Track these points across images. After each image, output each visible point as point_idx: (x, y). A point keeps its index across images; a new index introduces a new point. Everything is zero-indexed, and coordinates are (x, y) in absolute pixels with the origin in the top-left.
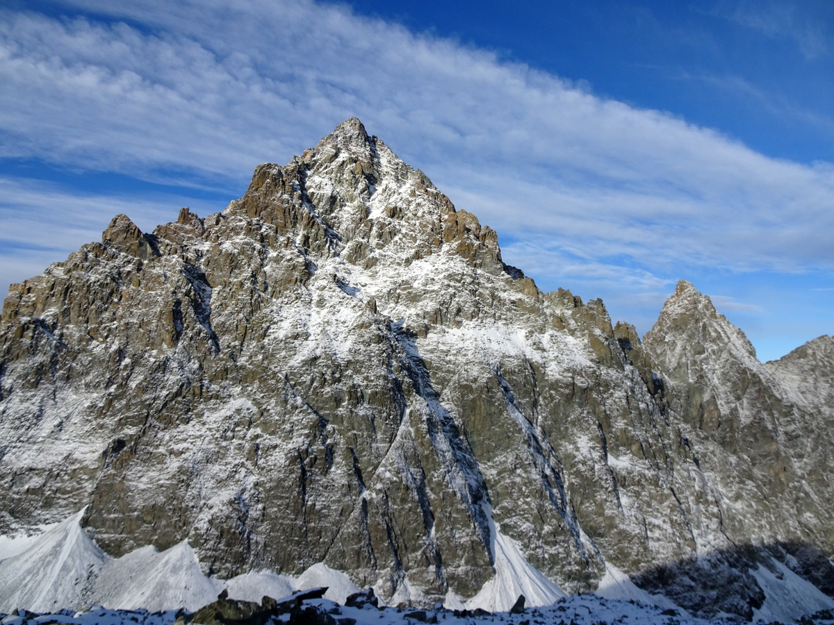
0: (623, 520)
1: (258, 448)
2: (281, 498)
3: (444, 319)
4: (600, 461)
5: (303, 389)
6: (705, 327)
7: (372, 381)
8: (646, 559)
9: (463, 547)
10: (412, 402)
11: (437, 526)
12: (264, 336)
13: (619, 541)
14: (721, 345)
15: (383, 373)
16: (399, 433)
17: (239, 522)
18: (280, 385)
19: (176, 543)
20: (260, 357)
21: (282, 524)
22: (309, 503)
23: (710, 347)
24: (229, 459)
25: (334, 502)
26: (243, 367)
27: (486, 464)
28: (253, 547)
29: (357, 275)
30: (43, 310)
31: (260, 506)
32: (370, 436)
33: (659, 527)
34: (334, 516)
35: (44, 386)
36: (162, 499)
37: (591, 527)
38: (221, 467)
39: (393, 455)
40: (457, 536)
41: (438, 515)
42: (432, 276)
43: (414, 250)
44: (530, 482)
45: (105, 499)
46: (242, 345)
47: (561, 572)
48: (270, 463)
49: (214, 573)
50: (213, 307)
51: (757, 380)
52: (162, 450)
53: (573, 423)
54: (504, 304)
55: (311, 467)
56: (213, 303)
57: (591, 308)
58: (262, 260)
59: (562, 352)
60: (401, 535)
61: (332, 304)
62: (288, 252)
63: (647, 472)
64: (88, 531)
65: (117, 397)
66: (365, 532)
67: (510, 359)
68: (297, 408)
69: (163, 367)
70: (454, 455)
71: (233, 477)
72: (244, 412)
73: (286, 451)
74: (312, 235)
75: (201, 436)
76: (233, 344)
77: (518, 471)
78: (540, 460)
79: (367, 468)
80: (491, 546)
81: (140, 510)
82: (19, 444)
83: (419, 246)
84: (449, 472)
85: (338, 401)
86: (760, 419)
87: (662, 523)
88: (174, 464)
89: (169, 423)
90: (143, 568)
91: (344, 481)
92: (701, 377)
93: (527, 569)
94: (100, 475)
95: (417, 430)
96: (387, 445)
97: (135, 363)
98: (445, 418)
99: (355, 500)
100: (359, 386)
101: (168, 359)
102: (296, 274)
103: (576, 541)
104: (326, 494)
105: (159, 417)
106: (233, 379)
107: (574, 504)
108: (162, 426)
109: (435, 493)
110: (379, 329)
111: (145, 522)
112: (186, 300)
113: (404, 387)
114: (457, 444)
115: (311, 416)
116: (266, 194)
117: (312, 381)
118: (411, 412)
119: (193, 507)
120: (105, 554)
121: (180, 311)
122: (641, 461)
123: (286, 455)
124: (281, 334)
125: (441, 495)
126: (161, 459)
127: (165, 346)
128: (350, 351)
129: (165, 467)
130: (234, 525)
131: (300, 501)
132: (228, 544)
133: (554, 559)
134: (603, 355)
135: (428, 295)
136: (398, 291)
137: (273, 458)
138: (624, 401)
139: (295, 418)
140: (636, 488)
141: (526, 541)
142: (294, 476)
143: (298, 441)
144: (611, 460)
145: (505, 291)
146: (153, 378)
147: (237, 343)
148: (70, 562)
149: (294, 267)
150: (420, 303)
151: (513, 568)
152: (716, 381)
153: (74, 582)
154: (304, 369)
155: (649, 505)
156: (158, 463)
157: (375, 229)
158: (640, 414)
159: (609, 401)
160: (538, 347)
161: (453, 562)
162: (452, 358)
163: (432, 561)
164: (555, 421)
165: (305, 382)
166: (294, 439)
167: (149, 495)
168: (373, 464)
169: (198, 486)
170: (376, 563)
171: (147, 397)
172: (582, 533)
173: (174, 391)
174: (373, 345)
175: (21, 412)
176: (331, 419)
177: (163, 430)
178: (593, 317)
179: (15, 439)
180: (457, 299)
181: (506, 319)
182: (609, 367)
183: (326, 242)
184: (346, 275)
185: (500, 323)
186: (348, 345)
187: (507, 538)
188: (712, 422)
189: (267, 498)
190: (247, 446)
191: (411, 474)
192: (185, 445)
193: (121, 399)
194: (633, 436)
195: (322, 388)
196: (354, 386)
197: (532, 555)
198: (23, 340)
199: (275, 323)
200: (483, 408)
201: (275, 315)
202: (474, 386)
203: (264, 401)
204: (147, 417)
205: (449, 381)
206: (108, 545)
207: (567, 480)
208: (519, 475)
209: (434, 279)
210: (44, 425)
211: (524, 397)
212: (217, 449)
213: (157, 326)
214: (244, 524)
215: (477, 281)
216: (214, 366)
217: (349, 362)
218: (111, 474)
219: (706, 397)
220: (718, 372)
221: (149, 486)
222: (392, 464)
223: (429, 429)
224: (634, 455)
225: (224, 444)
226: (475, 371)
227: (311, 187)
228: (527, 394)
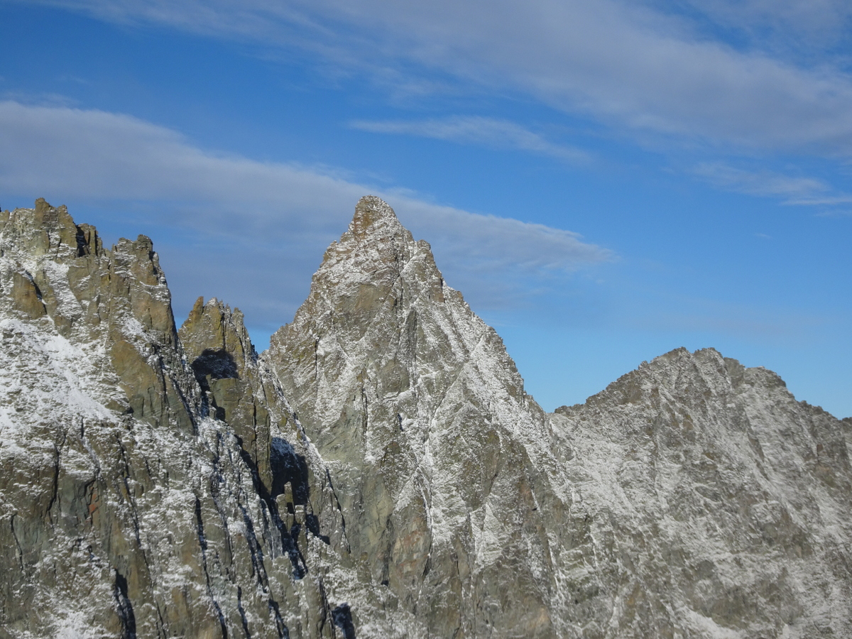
6: (413, 320)
14: (447, 368)
23: (423, 371)
51: (519, 456)
53: (49, 578)
57: (119, 262)
59: (31, 379)
86: (518, 553)
92: (394, 449)
134: (144, 392)
138: (188, 515)
152: (429, 460)
158: (228, 548)
159: (150, 516)
178: (123, 286)
182: (157, 425)
188: (411, 561)
194: (204, 608)
219: (403, 498)
220: (436, 437)
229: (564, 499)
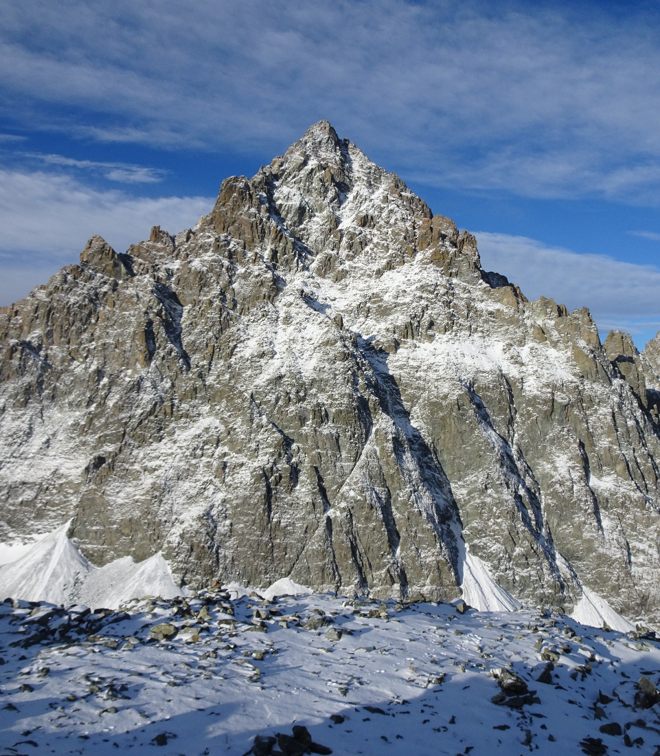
0: (603, 544)
1: (225, 466)
2: (247, 515)
3: (415, 333)
4: (579, 482)
5: (268, 408)
7: (336, 400)
8: (627, 585)
9: (428, 567)
10: (378, 420)
11: (403, 545)
12: (231, 354)
13: (598, 565)
15: (347, 391)
16: (364, 452)
17: (208, 537)
18: (246, 404)
19: (151, 555)
20: (227, 376)
21: (248, 540)
22: (275, 520)
24: (199, 477)
25: (298, 519)
26: (211, 387)
27: (456, 483)
28: (221, 561)
29: (326, 290)
30: (29, 332)
31: (228, 522)
32: (334, 455)
33: (643, 552)
34: (299, 533)
35: (32, 405)
36: (137, 513)
37: (568, 550)
38: (191, 484)
39: (357, 474)
40: (422, 556)
41: (402, 534)
42: (403, 287)
43: (385, 260)
44: (500, 503)
45: (87, 511)
46: (210, 364)
47: (533, 594)
48: (236, 481)
49: (186, 584)
50: (183, 326)
52: (137, 467)
53: (552, 441)
54: (482, 316)
55: (277, 485)
56: (184, 322)
57: (575, 318)
58: (230, 277)
59: (542, 366)
60: (365, 553)
61: (298, 321)
62: (256, 267)
63: (632, 493)
64: (74, 541)
65: (96, 416)
66: (330, 549)
67: (484, 374)
68: (262, 427)
69: (137, 386)
70: (422, 474)
71: (202, 493)
72: (212, 431)
73: (252, 470)
74: (279, 250)
75: (172, 454)
76: (201, 363)
77: (489, 491)
78: (513, 480)
79: (332, 486)
80: (458, 567)
81: (119, 524)
82: (12, 460)
83: (391, 256)
84: (415, 491)
85: (303, 420)
87: (647, 547)
88: (148, 481)
89: (143, 441)
90: (122, 577)
91: (309, 499)
93: (495, 590)
94: (83, 489)
95: (383, 449)
96: (352, 464)
97: (112, 383)
98: (414, 436)
99: (320, 518)
100: (324, 404)
101: (142, 379)
102: (264, 290)
103: (551, 564)
104: (291, 512)
105: (134, 435)
106: (201, 398)
107: (551, 526)
108: (136, 444)
109: (400, 513)
110: (345, 346)
111: (123, 534)
112: (157, 320)
113: (371, 405)
114: (426, 463)
115: (275, 435)
116: (233, 209)
117: (277, 400)
118: (377, 430)
119: (166, 521)
120: (89, 563)
121: (153, 332)
122: (626, 482)
123: (252, 473)
124: (247, 353)
125: (406, 514)
126: (136, 476)
127: (138, 366)
128: (315, 369)
129: (140, 483)
130: (203, 540)
131: (265, 518)
132: (199, 558)
133: (525, 583)
134: (587, 369)
135: (399, 309)
136: (368, 305)
137: (239, 476)
138: (609, 418)
139: (260, 437)
140: (620, 511)
141: (496, 562)
142: (259, 493)
143: (263, 460)
144: (594, 481)
145: (482, 301)
146: (129, 397)
147: (205, 362)
148: (59, 570)
149: (262, 283)
150: (391, 317)
151: (481, 589)
153: (63, 588)
154: (269, 387)
155: (634, 528)
156: (134, 480)
157: (345, 239)
158: (628, 432)
160: (516, 360)
161: (419, 581)
162: (422, 374)
163: (396, 579)
164: (533, 440)
165: (270, 401)
166: (260, 458)
167: (127, 509)
168: (338, 483)
169: (170, 502)
170: (340, 579)
171: (123, 415)
172: (558, 556)
173: (148, 409)
174: (338, 362)
175: (14, 430)
176: (295, 438)
177: (137, 448)
178: (578, 328)
179: (9, 455)
180: (429, 312)
181: (482, 332)
182: (594, 382)
183: (295, 255)
184: (315, 290)
185: (476, 336)
186: (313, 363)
187: (476, 559)
189: (234, 514)
190: (215, 464)
191: (376, 492)
192: (158, 462)
193: (101, 417)
194: (618, 456)
195: (286, 407)
196: (318, 405)
197: (501, 576)
198: (13, 361)
199: (241, 342)
200: (453, 425)
201: (242, 334)
202: (444, 403)
203: (231, 419)
204: (124, 435)
205: (419, 398)
206: (92, 555)
207: (544, 500)
208: (490, 495)
209: (405, 291)
210: (34, 442)
211: (499, 414)
212: (187, 467)
213: (131, 346)
214: (213, 539)
215: (452, 292)
216: (185, 385)
217: (314, 381)
218: (92, 489)
221: (126, 501)
222: (356, 483)
223: (394, 448)
224: (618, 475)
225: (194, 462)
226: (445, 388)
227: (279, 198)
228: (501, 410)
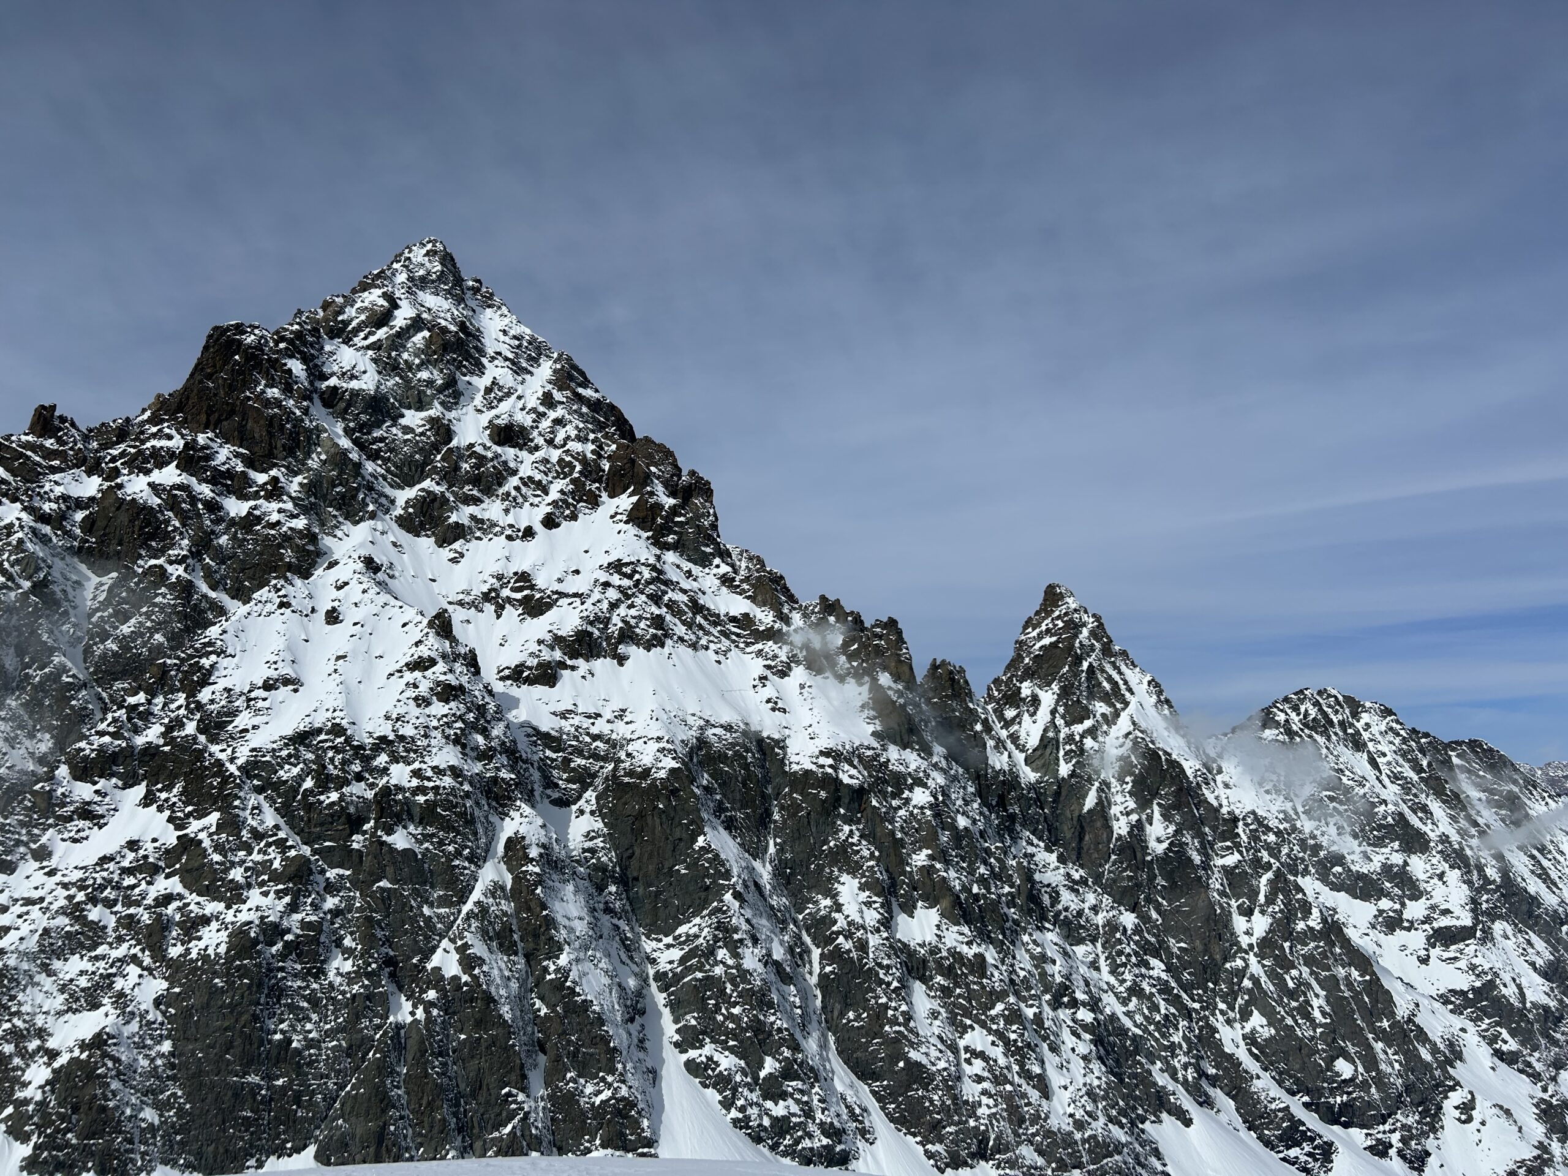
0: (916, 1045)
1: (170, 923)
2: (215, 1030)
3: (594, 650)
4: (879, 930)
6: (1091, 671)
7: (429, 779)
9: (599, 1112)
10: (512, 820)
11: (551, 1072)
12: (203, 683)
14: (1118, 705)
15: (453, 763)
16: (479, 885)
22: (278, 1037)
23: (1100, 708)
24: (104, 949)
26: (150, 750)
27: (659, 940)
31: (167, 1048)
32: (418, 893)
33: (982, 1055)
34: (331, 1062)
37: (857, 1061)
38: (82, 966)
40: (588, 1091)
41: (552, 1049)
43: (542, 511)
44: (741, 975)
46: (152, 702)
47: (793, 1152)
48: (193, 955)
50: (95, 619)
51: (1179, 771)
53: (834, 857)
54: (717, 624)
55: (288, 959)
57: (877, 635)
61: (356, 619)
62: (274, 507)
63: (965, 949)
67: (718, 732)
68: (263, 836)
70: (594, 924)
71: (110, 986)
72: (146, 847)
73: (231, 930)
75: (42, 899)
77: (720, 954)
78: (764, 930)
79: (409, 957)
80: (656, 1108)
83: (554, 503)
84: (578, 961)
85: (354, 822)
86: (1181, 845)
87: (988, 1046)
91: (357, 989)
92: (1081, 765)
95: (519, 878)
96: (455, 910)
100: (401, 789)
103: (826, 1090)
104: (316, 1017)
106: (125, 775)
107: (829, 1016)
109: (547, 1005)
110: (452, 672)
113: (500, 790)
114: (603, 902)
115: (292, 854)
116: (230, 386)
117: (302, 780)
118: (510, 840)
122: (955, 928)
123: (231, 936)
124: (240, 681)
125: (560, 1008)
128: (387, 716)
131: (256, 1033)
133: (782, 1126)
134: (894, 724)
136: (505, 593)
137: (202, 944)
139: (256, 858)
140: (945, 982)
141: (728, 1092)
143: (260, 907)
147: (141, 699)
149: (285, 540)
150: (548, 618)
154: (285, 753)
157: (464, 466)
158: (958, 838)
159: (902, 814)
160: (775, 705)
162: (604, 728)
165: (285, 781)
166: (252, 903)
168: (422, 950)
169: (27, 1009)
174: (436, 704)
176: (337, 858)
180: (622, 613)
182: (904, 748)
186: (385, 703)
189: (184, 1030)
190: (146, 919)
194: (943, 881)
195: (321, 793)
196: (389, 790)
197: (739, 1119)
199: (229, 657)
200: (657, 828)
201: (232, 640)
202: (642, 785)
205: (594, 776)
207: (819, 968)
208: (722, 962)
211: (742, 807)
215: (665, 577)
217: (383, 740)
219: (1090, 801)
224: (942, 917)
226: (645, 756)
227: (333, 374)
228: (747, 799)
229: (1215, 804)
